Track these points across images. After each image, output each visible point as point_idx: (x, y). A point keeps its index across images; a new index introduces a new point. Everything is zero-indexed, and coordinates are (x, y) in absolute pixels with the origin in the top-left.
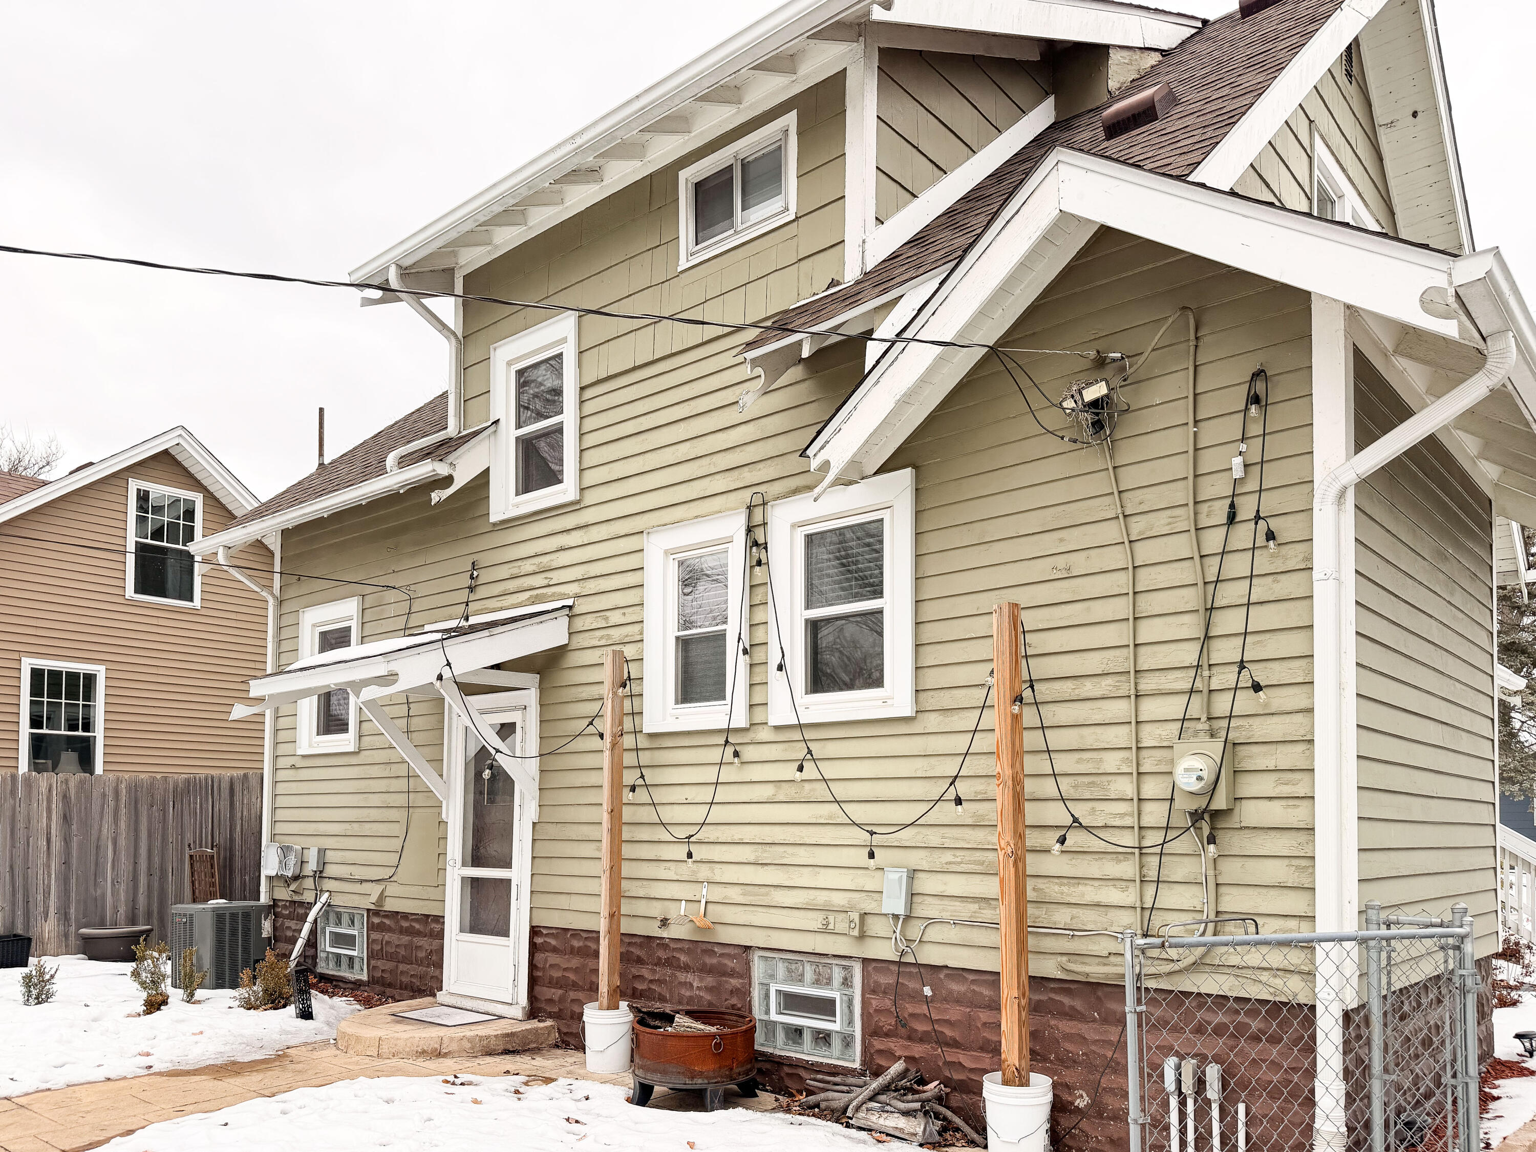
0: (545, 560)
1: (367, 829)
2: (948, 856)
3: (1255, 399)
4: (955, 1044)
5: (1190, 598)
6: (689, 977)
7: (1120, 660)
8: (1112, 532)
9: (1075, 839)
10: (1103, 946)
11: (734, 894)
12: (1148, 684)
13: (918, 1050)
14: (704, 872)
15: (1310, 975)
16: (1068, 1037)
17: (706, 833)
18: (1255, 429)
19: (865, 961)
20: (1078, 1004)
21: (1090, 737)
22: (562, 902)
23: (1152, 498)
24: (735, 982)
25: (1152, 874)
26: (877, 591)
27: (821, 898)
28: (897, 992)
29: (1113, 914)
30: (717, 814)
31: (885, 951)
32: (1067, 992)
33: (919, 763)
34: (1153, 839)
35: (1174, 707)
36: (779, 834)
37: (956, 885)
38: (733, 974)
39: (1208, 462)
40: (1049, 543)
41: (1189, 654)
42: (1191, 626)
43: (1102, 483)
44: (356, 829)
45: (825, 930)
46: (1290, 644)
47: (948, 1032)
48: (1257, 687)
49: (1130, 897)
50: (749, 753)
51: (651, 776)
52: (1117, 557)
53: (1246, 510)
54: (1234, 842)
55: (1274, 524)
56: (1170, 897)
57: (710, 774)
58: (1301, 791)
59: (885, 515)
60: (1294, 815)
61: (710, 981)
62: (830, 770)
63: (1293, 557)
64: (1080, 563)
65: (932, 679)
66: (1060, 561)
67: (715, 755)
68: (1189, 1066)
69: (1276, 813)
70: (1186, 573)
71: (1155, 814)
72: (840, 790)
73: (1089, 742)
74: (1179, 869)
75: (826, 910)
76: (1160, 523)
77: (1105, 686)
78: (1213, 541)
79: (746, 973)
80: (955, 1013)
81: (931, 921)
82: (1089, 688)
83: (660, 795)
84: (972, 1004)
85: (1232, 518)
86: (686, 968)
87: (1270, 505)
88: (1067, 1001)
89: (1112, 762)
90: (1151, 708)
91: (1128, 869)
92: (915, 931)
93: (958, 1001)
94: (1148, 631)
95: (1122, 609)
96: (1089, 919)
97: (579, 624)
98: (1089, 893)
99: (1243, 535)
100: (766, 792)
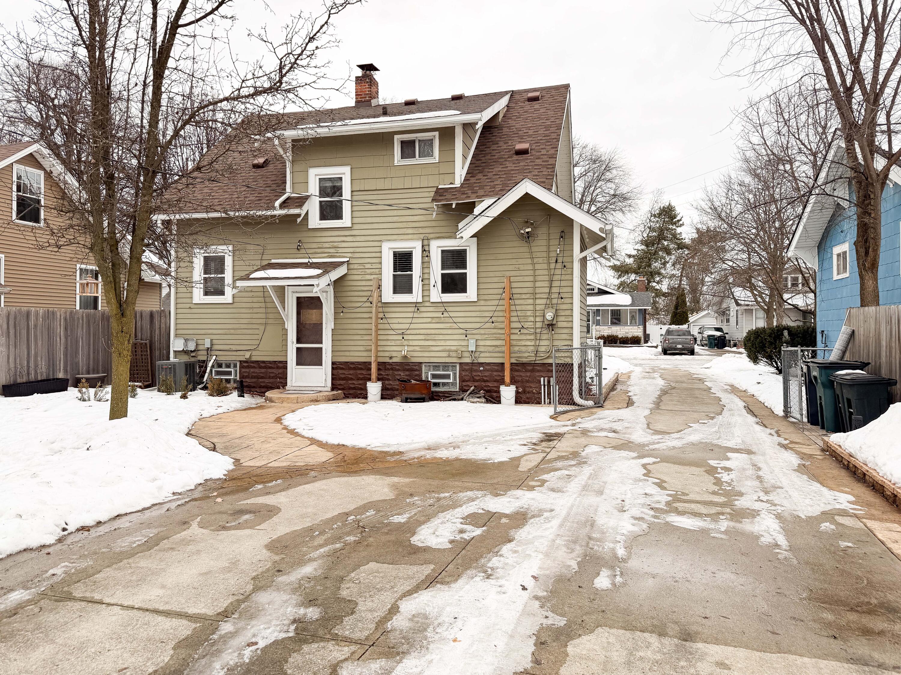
0: (335, 244)
1: (239, 332)
2: (487, 336)
3: (562, 237)
4: (487, 381)
5: (547, 278)
6: (399, 373)
7: (530, 290)
8: (529, 261)
9: (523, 331)
10: (526, 355)
11: (417, 348)
12: (538, 296)
13: (476, 384)
14: (406, 343)
15: (572, 357)
16: (517, 376)
17: (409, 332)
18: (562, 243)
19: (460, 363)
20: (519, 368)
21: (524, 308)
22: (347, 354)
23: (539, 254)
24: (417, 373)
25: (538, 338)
26: (465, 267)
27: (448, 348)
28: (471, 370)
29: (529, 347)
30: (412, 326)
31: (468, 360)
32: (517, 366)
33: (478, 313)
34: (538, 330)
35: (544, 301)
36: (433, 332)
37: (489, 343)
38: (416, 370)
39: (552, 248)
40: (514, 262)
41: (547, 290)
42: (547, 284)
43: (526, 249)
44: (232, 331)
45: (449, 356)
46: (569, 289)
47: (485, 378)
48: (562, 298)
49: (533, 343)
50: (422, 309)
51: (387, 315)
52: (530, 267)
53: (560, 260)
54: (557, 331)
55: (565, 264)
56: (543, 343)
57: (411, 315)
58: (570, 320)
59: (468, 248)
60: (569, 325)
61: (407, 373)
62: (452, 314)
63: (569, 271)
64: (522, 267)
65: (482, 292)
66: (517, 266)
67: (412, 309)
68: (546, 379)
69: (565, 324)
70: (546, 272)
71: (539, 325)
72: (456, 320)
73: (524, 309)
74: (544, 337)
75: (449, 351)
76: (541, 260)
77: (528, 296)
78: (553, 266)
79: (420, 370)
80: (487, 374)
81: (481, 352)
82: (524, 296)
83: (390, 321)
84: (492, 371)
85: (556, 261)
86: (398, 370)
87: (565, 259)
88: (517, 368)
89: (529, 313)
90: (538, 301)
91: (532, 337)
92: (477, 355)
93: (488, 371)
94: (538, 284)
95: (531, 279)
96: (523, 349)
97: (352, 266)
98: (523, 343)
99: (559, 265)
100: (429, 320)
